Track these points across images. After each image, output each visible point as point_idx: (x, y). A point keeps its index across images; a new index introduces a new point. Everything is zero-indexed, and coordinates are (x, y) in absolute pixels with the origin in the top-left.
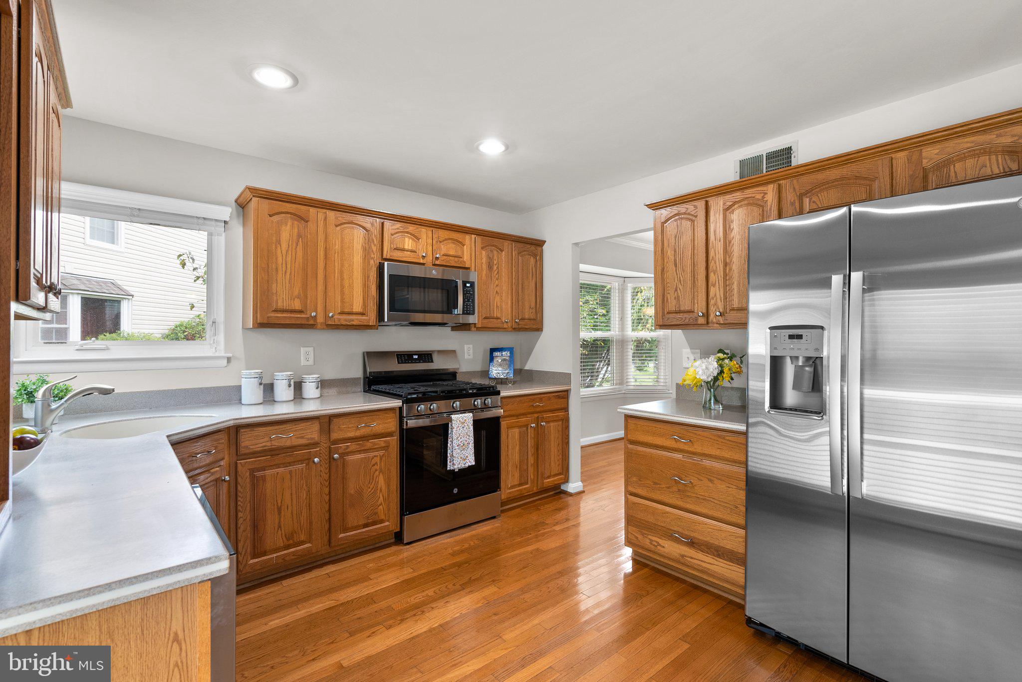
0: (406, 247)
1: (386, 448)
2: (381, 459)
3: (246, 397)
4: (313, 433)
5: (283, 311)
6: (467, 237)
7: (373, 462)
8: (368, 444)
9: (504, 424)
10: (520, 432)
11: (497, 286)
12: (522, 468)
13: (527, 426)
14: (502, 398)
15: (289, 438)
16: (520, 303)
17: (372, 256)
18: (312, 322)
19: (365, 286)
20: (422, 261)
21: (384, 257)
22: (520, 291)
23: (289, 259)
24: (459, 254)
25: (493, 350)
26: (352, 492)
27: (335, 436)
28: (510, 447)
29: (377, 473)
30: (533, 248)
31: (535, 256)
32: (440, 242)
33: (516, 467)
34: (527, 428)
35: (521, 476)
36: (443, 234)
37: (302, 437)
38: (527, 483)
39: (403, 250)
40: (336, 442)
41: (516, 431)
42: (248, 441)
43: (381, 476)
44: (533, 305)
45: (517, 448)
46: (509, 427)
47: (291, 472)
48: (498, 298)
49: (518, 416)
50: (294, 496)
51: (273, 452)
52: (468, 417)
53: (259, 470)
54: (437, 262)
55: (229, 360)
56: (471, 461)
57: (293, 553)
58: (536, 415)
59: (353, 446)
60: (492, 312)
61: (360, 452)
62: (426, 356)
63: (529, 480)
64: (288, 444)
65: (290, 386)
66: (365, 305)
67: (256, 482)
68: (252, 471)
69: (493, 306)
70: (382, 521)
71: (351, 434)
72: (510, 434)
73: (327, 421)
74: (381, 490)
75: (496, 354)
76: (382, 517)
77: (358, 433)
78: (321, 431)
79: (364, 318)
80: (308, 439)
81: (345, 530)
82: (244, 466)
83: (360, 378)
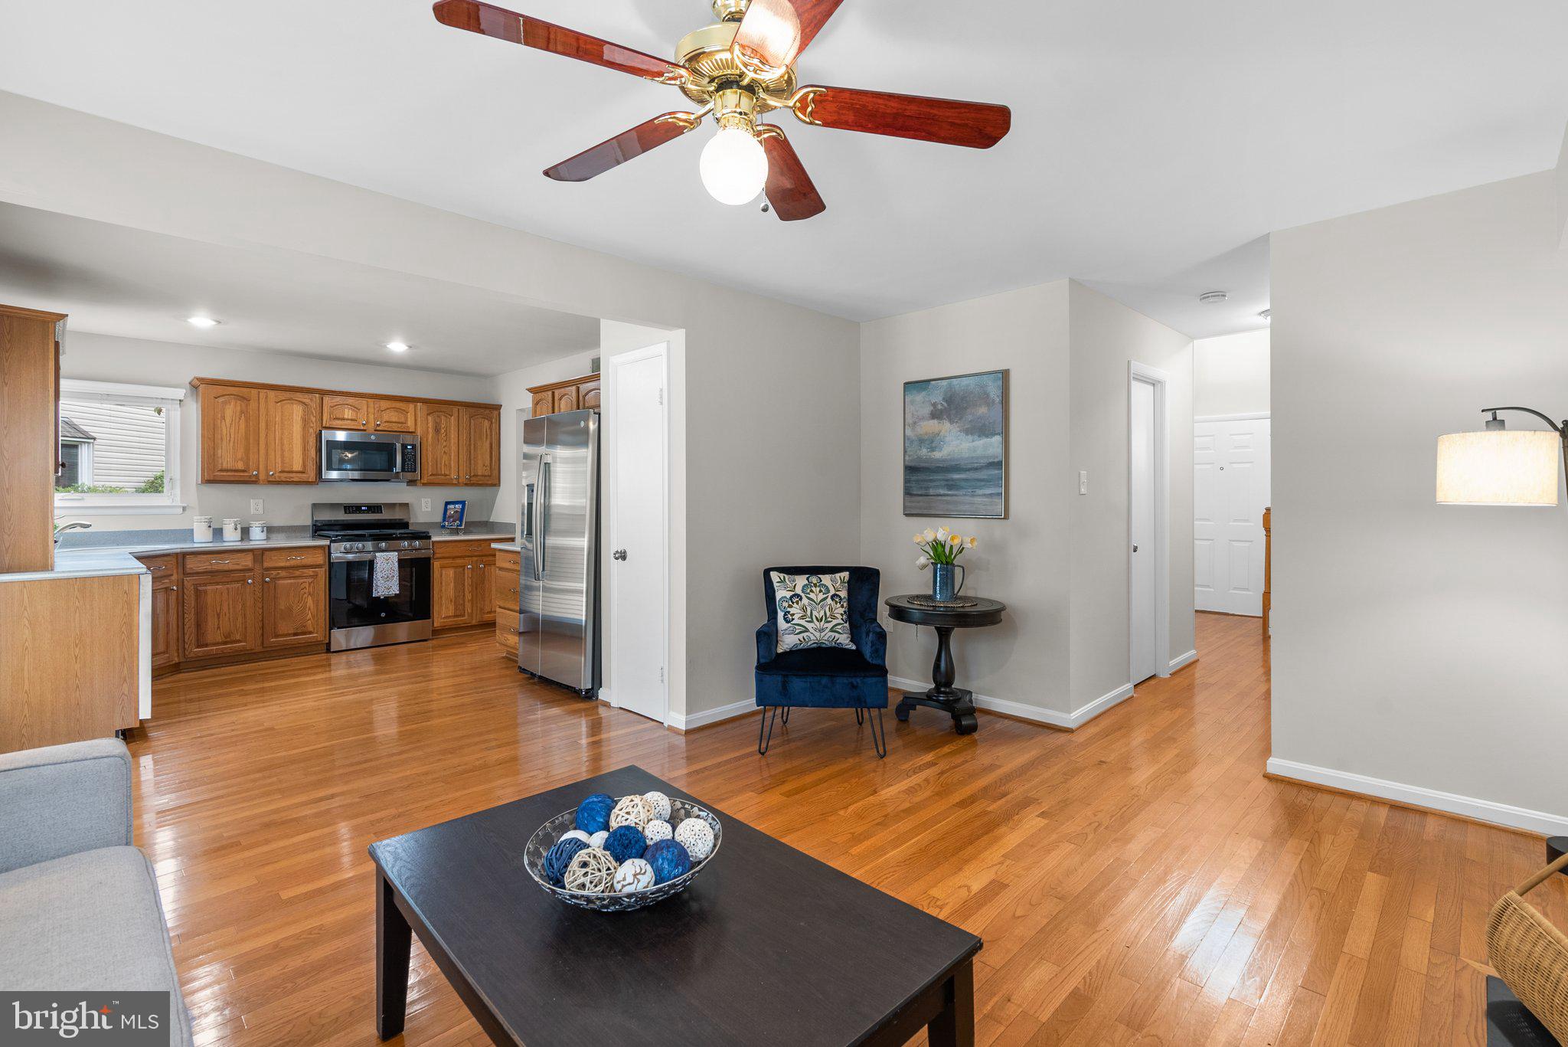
0: (346, 417)
1: (315, 576)
2: (310, 584)
3: (197, 537)
4: (247, 561)
5: (227, 471)
6: (412, 406)
7: (302, 586)
8: (297, 573)
9: (436, 565)
10: (455, 572)
11: (444, 447)
12: (458, 603)
13: (463, 567)
14: (434, 542)
15: (227, 563)
16: (472, 462)
17: (312, 425)
18: (254, 479)
19: (305, 449)
20: (362, 428)
21: (324, 425)
22: (472, 451)
23: (232, 431)
24: (403, 420)
25: (447, 503)
26: (283, 608)
27: (266, 565)
28: (444, 584)
29: (306, 595)
30: (487, 411)
31: (490, 420)
32: (383, 411)
33: (451, 601)
34: (464, 570)
35: (456, 609)
36: (384, 404)
37: (238, 564)
38: (464, 616)
39: (343, 419)
40: (268, 569)
41: (451, 572)
42: (192, 564)
43: (310, 597)
44: (487, 463)
45: (452, 585)
46: (442, 567)
47: (228, 589)
48: (445, 458)
49: (454, 558)
50: (231, 606)
51: (213, 573)
52: (394, 556)
53: (200, 585)
54: (378, 428)
55: (184, 509)
56: (395, 590)
57: (230, 648)
58: (475, 559)
59: (283, 573)
60: (439, 469)
61: (290, 578)
62: (375, 508)
63: (466, 613)
64: (226, 568)
65: (236, 529)
66: (304, 465)
67: (198, 594)
68: (196, 586)
69: (441, 464)
70: (310, 633)
71: (282, 564)
72: (444, 572)
73: (260, 554)
74: (309, 609)
75: (449, 507)
76: (312, 630)
77: (288, 564)
78: (255, 561)
79: (304, 475)
80: (242, 566)
81: (277, 636)
82: (189, 582)
83: (309, 526)
